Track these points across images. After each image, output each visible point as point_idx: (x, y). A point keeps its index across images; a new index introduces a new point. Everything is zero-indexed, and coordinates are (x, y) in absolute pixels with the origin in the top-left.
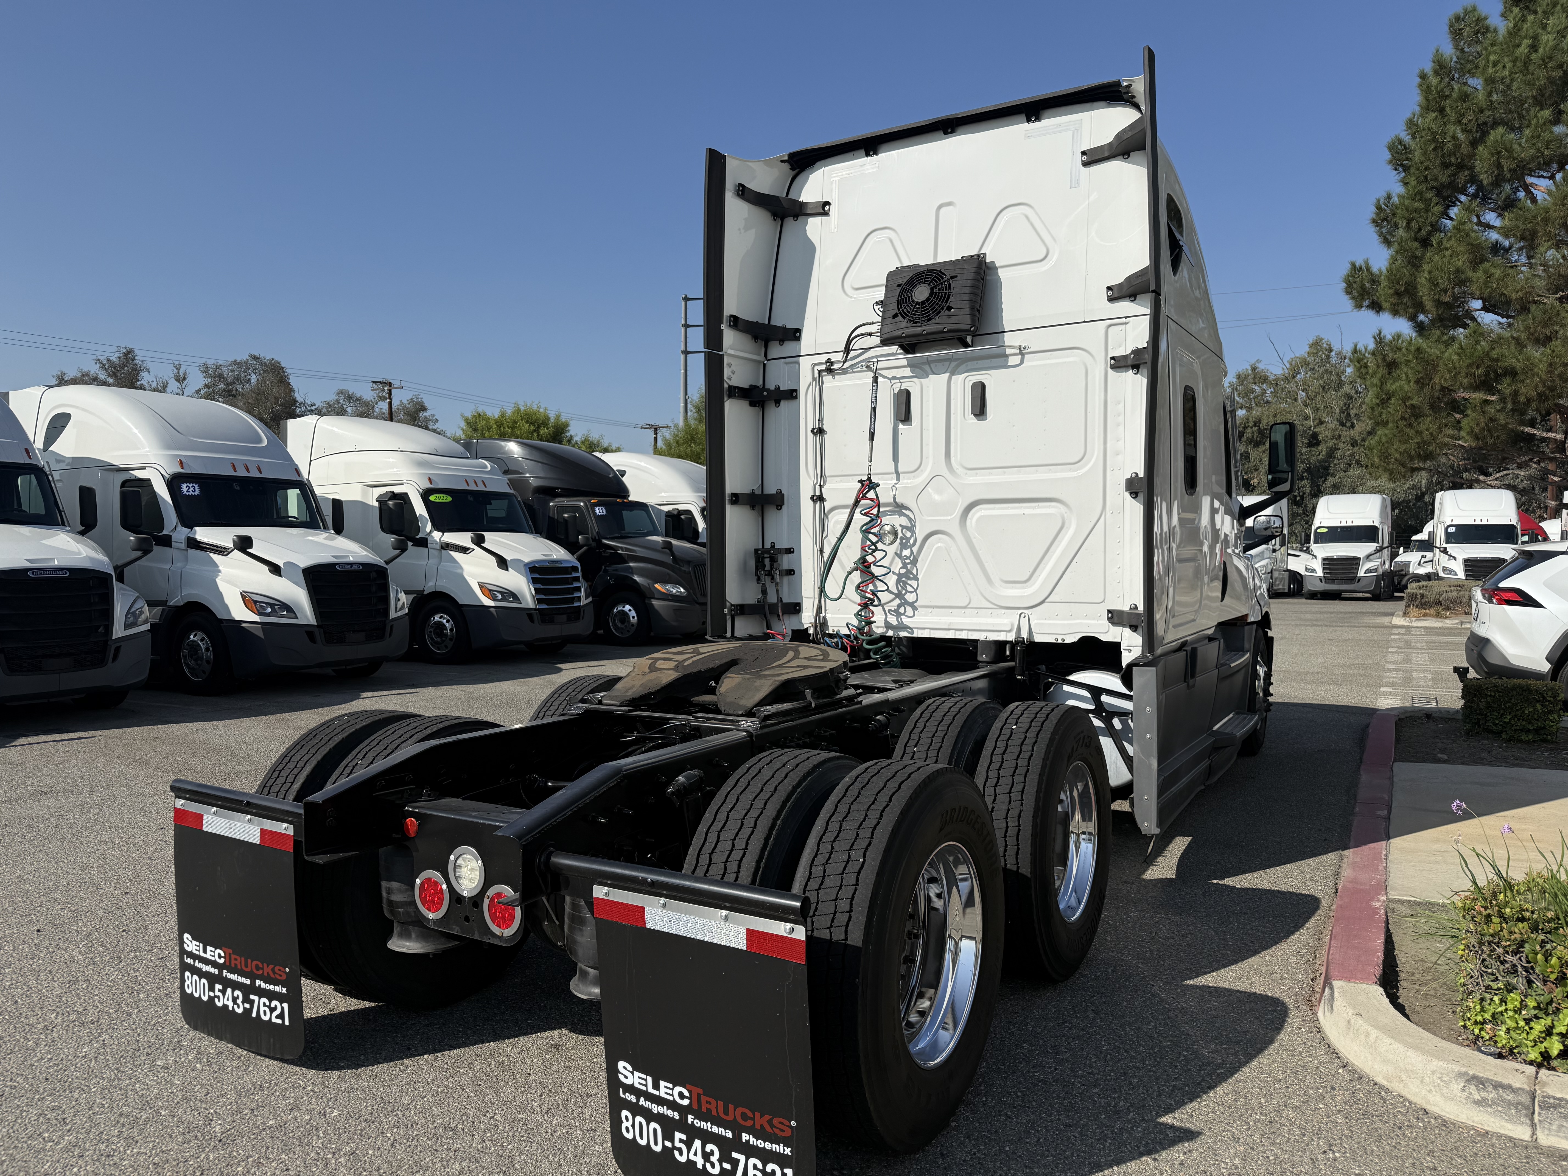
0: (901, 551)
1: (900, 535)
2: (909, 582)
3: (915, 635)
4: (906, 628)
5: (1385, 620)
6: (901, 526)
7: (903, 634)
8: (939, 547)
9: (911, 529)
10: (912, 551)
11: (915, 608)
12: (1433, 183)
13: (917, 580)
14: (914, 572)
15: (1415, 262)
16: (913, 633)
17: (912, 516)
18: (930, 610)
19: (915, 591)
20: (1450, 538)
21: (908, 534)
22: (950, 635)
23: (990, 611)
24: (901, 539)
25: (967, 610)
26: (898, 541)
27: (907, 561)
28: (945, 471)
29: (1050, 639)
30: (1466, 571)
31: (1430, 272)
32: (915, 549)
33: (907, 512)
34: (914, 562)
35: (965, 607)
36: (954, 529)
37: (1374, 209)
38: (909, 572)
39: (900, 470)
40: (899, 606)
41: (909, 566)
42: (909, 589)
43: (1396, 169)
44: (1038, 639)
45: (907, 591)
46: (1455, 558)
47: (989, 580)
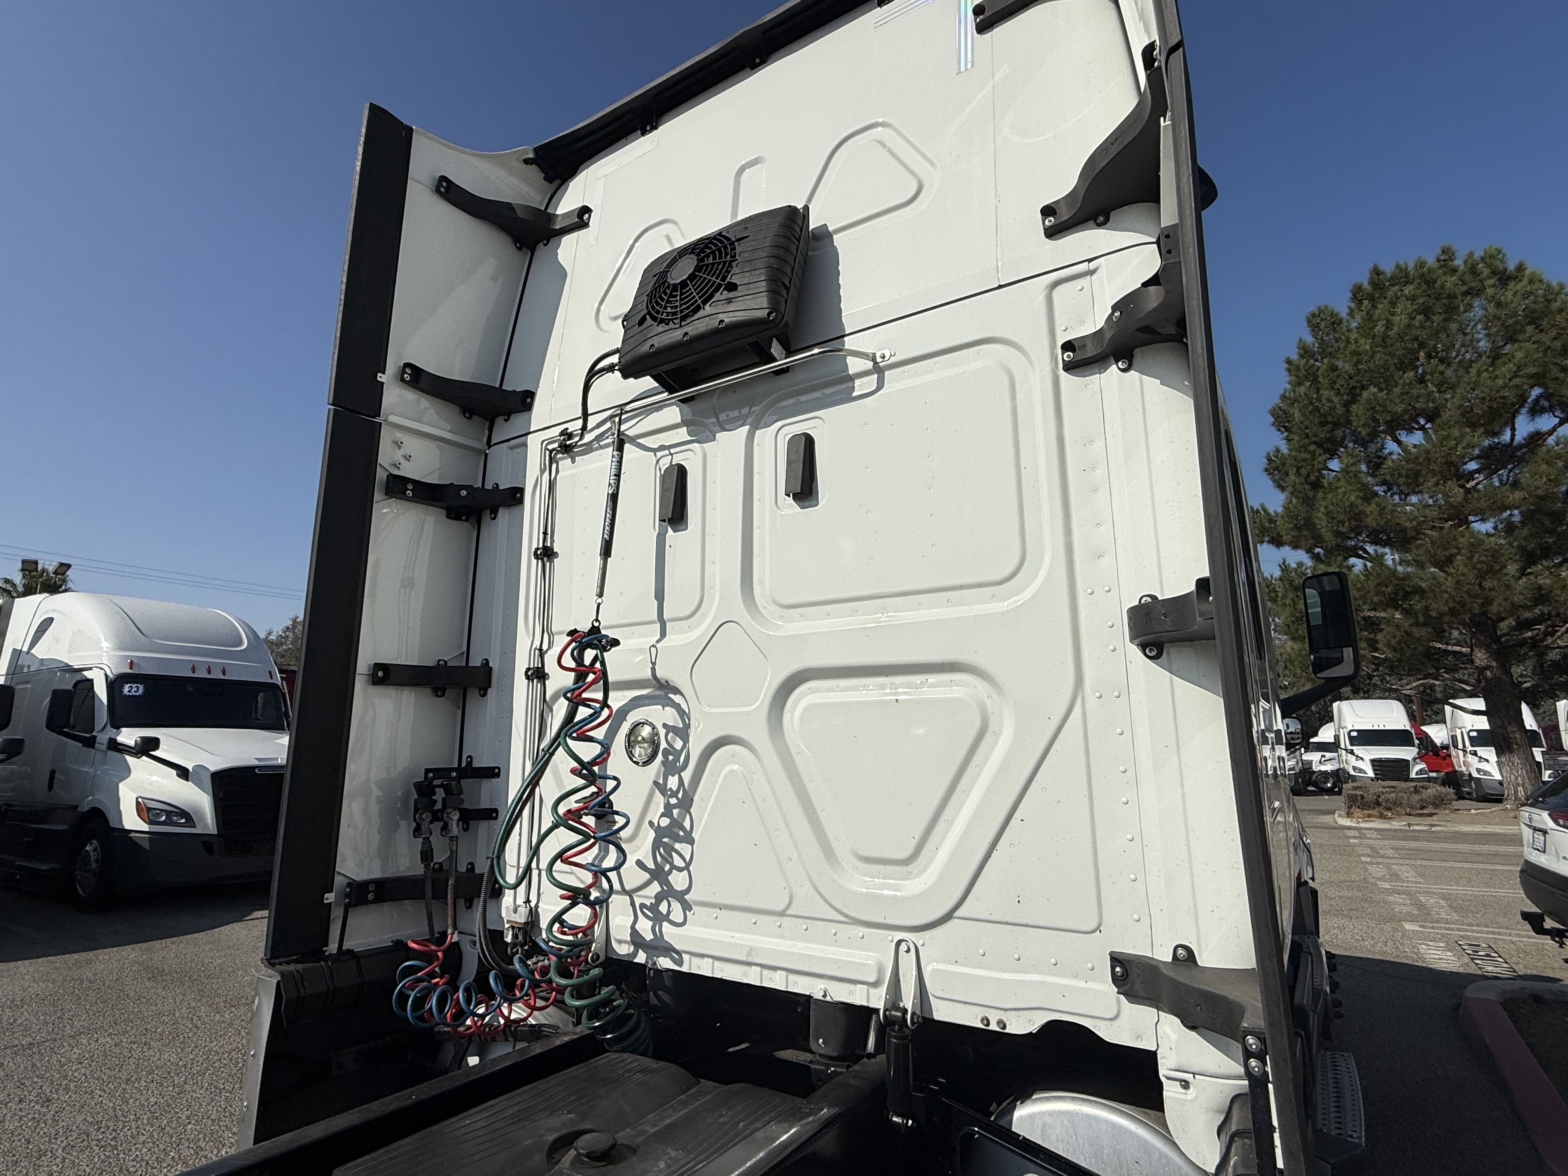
0: (665, 780)
1: (663, 745)
2: (677, 846)
3: (685, 969)
4: (668, 950)
5: (1328, 819)
6: (665, 725)
7: (665, 963)
8: (732, 771)
9: (683, 733)
10: (681, 778)
11: (687, 907)
12: (1313, 439)
13: (691, 842)
14: (687, 824)
15: (1308, 502)
16: (680, 963)
17: (684, 706)
18: (715, 912)
19: (687, 867)
20: (1353, 741)
21: (678, 744)
22: (752, 977)
23: (833, 928)
24: (666, 753)
25: (786, 921)
26: (660, 757)
27: (673, 801)
28: (739, 611)
29: (970, 1018)
30: (1374, 770)
31: (1326, 508)
32: (687, 775)
33: (677, 698)
34: (686, 804)
35: (782, 914)
36: (758, 734)
37: (1266, 461)
38: (676, 824)
39: (665, 617)
40: (659, 898)
41: (675, 812)
42: (678, 862)
43: (1279, 430)
44: (942, 1013)
45: (673, 867)
46: (1362, 759)
47: (829, 854)
